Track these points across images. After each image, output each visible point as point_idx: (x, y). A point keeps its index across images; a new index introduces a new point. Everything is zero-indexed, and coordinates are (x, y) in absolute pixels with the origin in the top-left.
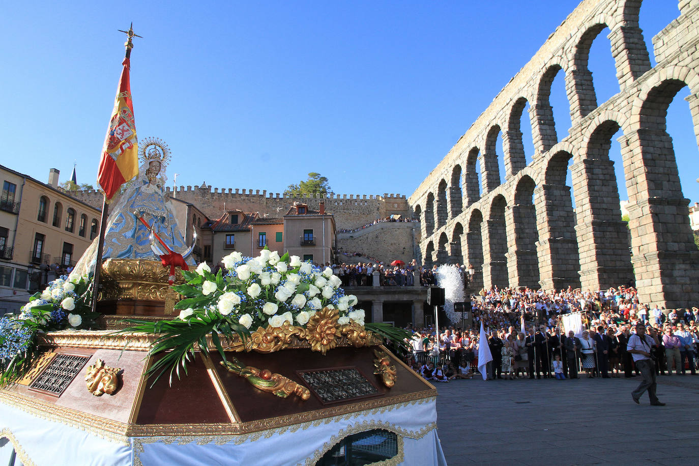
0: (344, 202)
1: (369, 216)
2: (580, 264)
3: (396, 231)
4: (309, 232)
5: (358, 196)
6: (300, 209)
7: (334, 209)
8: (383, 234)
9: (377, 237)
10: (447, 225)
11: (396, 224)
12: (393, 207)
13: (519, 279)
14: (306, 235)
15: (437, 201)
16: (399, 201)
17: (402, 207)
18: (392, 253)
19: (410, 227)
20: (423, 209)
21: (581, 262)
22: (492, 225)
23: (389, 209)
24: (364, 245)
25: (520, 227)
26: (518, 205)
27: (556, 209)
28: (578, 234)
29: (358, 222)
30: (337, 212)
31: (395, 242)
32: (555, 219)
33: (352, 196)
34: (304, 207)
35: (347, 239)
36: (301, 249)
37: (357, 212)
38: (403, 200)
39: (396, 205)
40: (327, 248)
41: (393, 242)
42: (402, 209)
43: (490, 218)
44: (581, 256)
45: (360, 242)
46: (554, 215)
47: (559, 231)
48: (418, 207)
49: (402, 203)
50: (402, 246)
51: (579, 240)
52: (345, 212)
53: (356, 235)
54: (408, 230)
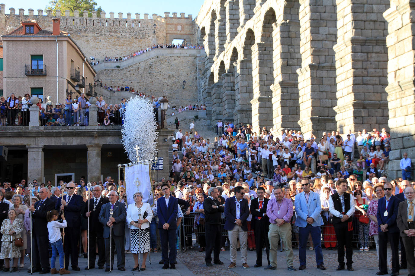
0: (111, 22)
1: (143, 41)
2: (337, 97)
3: (175, 60)
4: (37, 58)
5: (129, 14)
6: (28, 28)
7: (98, 32)
8: (158, 64)
9: (150, 67)
10: (226, 50)
11: (176, 51)
12: (176, 29)
13: (283, 118)
14: (35, 62)
15: (219, 21)
16: (183, 21)
17: (187, 29)
18: (169, 88)
19: (193, 56)
20: (207, 31)
21: (338, 95)
22: (264, 49)
23: (171, 32)
24: (134, 77)
25: (288, 50)
26: (288, 21)
27: (325, 24)
28: (337, 57)
29: (129, 48)
30: (101, 35)
31: (174, 73)
32: (321, 38)
33: (120, 14)
34: (33, 26)
35: (112, 70)
36: (27, 80)
37: (128, 35)
38: (190, 20)
39: (179, 28)
40: (61, 79)
41: (171, 73)
42: (188, 33)
43: (262, 40)
44: (339, 87)
45: (128, 73)
46: (320, 32)
47: (327, 54)
48: (203, 29)
49: (187, 24)
50: (182, 78)
51: (337, 65)
52: (112, 36)
53: (122, 64)
54: (191, 59)
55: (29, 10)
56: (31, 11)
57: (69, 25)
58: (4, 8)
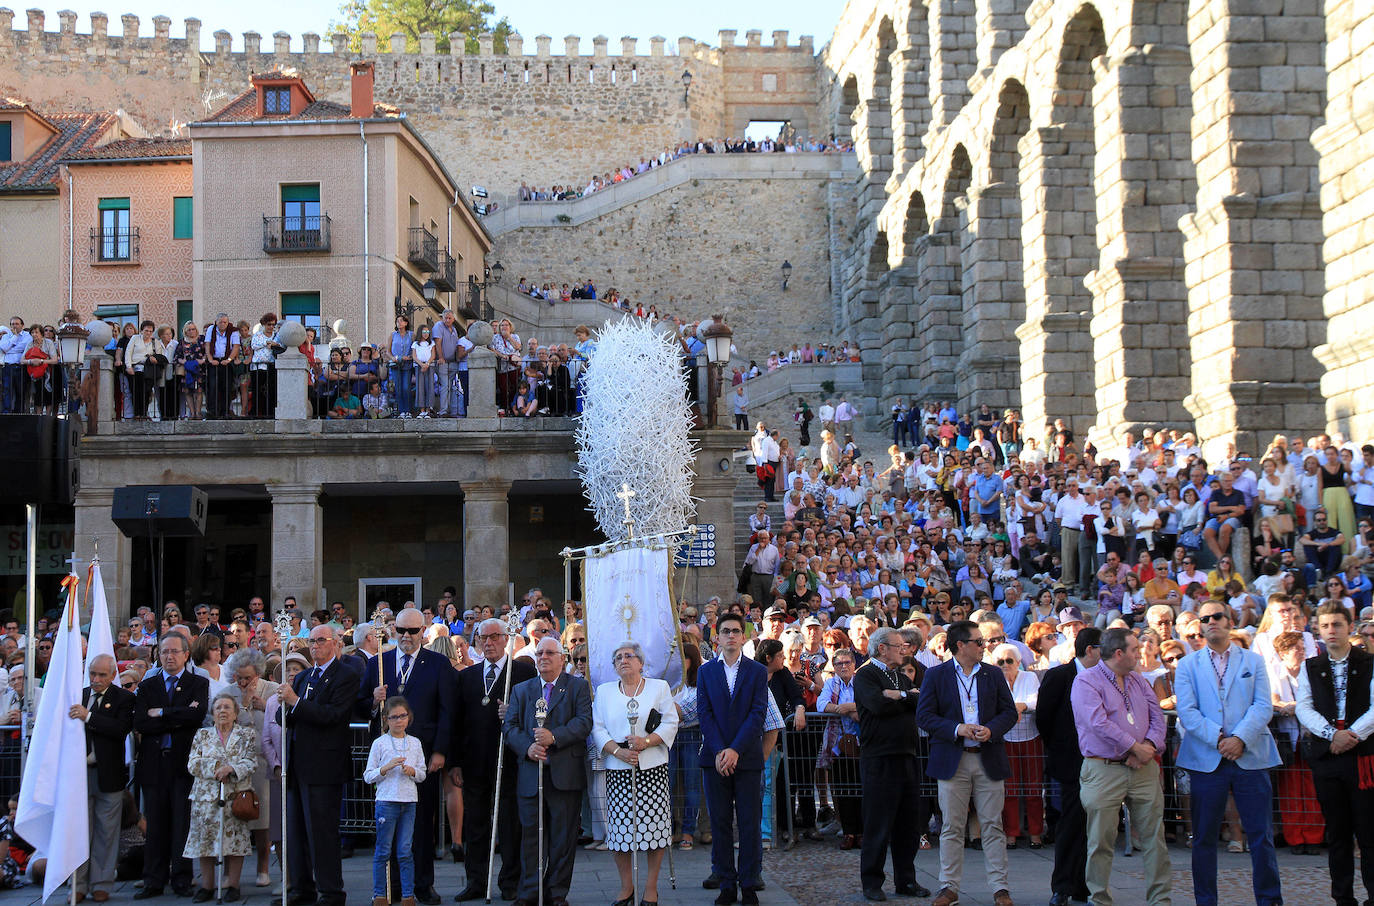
0: (541, 68)
1: (646, 129)
2: (1327, 312)
3: (754, 191)
4: (300, 193)
5: (599, 42)
6: (271, 95)
7: (497, 102)
8: (698, 207)
9: (672, 218)
10: (929, 155)
11: (757, 163)
12: (758, 87)
13: (1130, 387)
14: (293, 209)
15: (906, 54)
16: (782, 60)
17: (796, 86)
18: (735, 287)
19: (816, 176)
20: (866, 91)
21: (1329, 304)
22: (1061, 147)
23: (740, 98)
24: (617, 254)
25: (1150, 150)
26: (1147, 49)
27: (1280, 56)
28: (1326, 170)
29: (600, 155)
30: (509, 113)
31: (750, 237)
32: (1268, 106)
33: (572, 40)
34: (287, 88)
35: (545, 230)
36: (268, 266)
37: (596, 111)
38: (805, 55)
39: (769, 82)
40: (378, 264)
41: (742, 236)
42: (798, 98)
43: (1055, 118)
44: (1331, 276)
45: (598, 239)
46: (1264, 85)
47: (1288, 160)
48: (852, 83)
49: (795, 70)
50: (780, 255)
51: (1327, 198)
52: (543, 114)
53: (578, 211)
54: (810, 187)
55: (277, 36)
56: (282, 38)
57: (402, 81)
58: (196, 32)
